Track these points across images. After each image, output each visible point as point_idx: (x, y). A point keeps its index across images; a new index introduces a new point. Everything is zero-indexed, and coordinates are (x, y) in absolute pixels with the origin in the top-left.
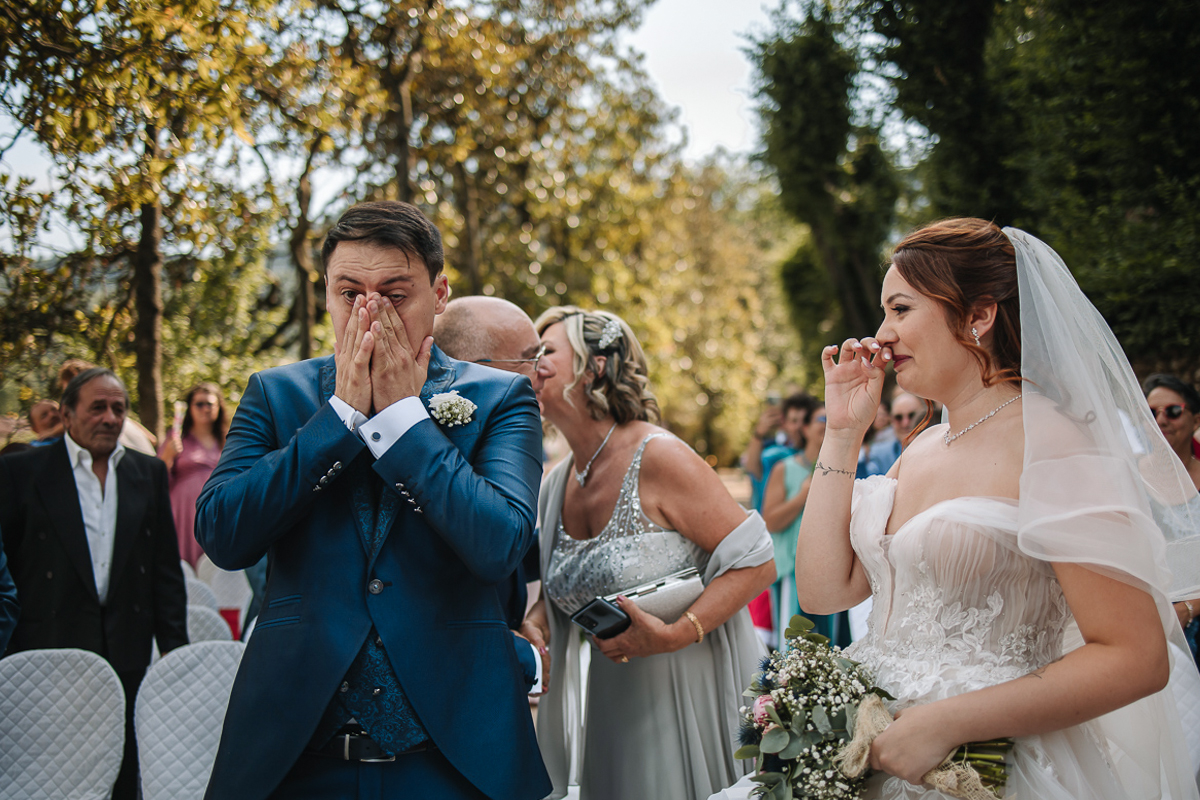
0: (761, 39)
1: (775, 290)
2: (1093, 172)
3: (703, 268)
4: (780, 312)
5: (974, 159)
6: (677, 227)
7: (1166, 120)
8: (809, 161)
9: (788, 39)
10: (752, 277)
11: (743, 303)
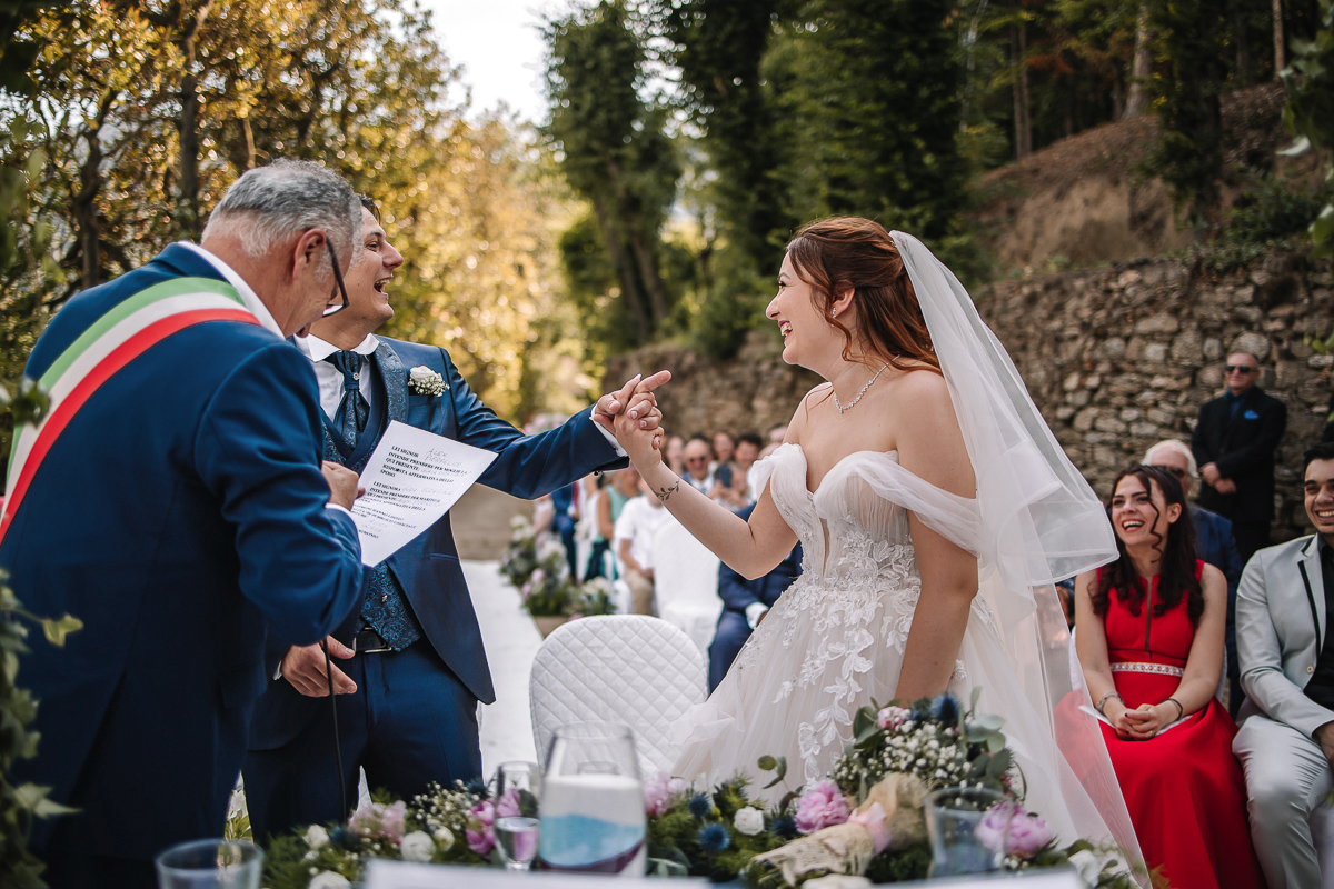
0: (554, 18)
1: (553, 259)
2: (840, 193)
3: (482, 232)
4: (558, 281)
5: (746, 165)
6: (455, 189)
7: (898, 157)
8: (596, 145)
9: (581, 22)
10: (529, 244)
11: (520, 269)
